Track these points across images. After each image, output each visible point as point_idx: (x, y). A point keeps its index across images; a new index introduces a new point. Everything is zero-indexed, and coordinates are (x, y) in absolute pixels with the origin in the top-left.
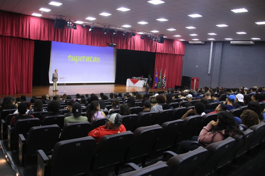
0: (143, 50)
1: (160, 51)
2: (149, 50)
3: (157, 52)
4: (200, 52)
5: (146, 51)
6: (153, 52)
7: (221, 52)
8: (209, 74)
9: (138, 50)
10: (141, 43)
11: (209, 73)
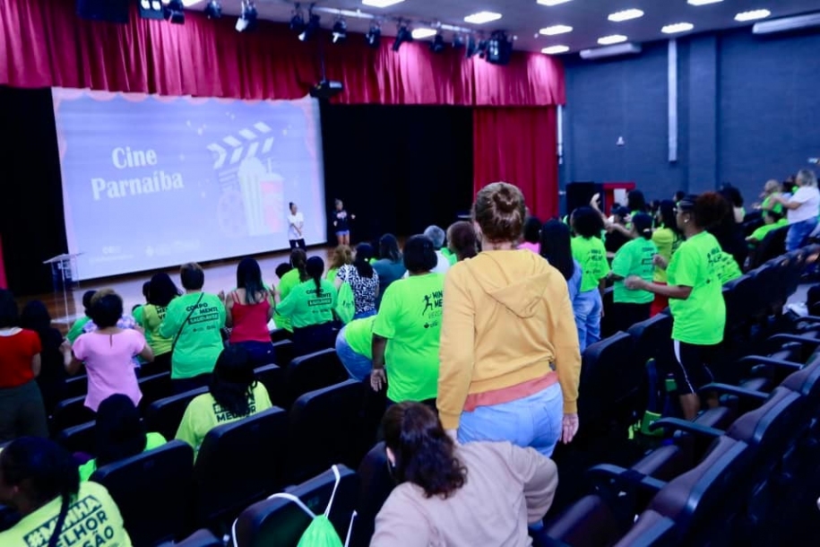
0: (433, 100)
1: (488, 100)
2: (451, 101)
3: (478, 103)
4: (626, 84)
5: (442, 102)
6: (466, 104)
7: (713, 72)
8: (673, 163)
9: (413, 102)
10: (422, 74)
11: (673, 156)
